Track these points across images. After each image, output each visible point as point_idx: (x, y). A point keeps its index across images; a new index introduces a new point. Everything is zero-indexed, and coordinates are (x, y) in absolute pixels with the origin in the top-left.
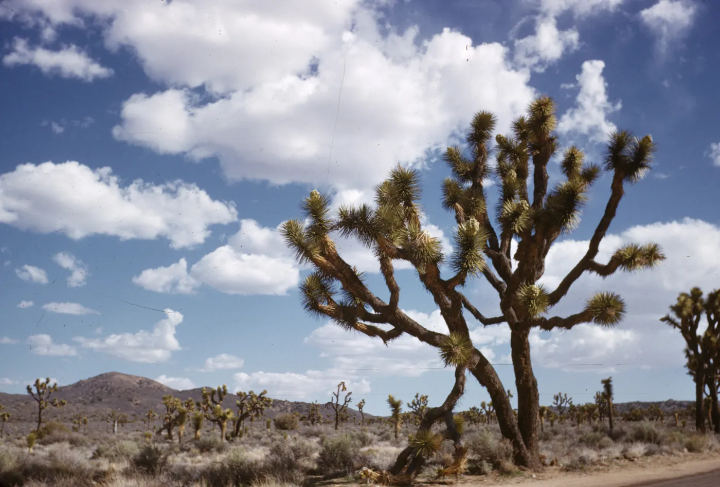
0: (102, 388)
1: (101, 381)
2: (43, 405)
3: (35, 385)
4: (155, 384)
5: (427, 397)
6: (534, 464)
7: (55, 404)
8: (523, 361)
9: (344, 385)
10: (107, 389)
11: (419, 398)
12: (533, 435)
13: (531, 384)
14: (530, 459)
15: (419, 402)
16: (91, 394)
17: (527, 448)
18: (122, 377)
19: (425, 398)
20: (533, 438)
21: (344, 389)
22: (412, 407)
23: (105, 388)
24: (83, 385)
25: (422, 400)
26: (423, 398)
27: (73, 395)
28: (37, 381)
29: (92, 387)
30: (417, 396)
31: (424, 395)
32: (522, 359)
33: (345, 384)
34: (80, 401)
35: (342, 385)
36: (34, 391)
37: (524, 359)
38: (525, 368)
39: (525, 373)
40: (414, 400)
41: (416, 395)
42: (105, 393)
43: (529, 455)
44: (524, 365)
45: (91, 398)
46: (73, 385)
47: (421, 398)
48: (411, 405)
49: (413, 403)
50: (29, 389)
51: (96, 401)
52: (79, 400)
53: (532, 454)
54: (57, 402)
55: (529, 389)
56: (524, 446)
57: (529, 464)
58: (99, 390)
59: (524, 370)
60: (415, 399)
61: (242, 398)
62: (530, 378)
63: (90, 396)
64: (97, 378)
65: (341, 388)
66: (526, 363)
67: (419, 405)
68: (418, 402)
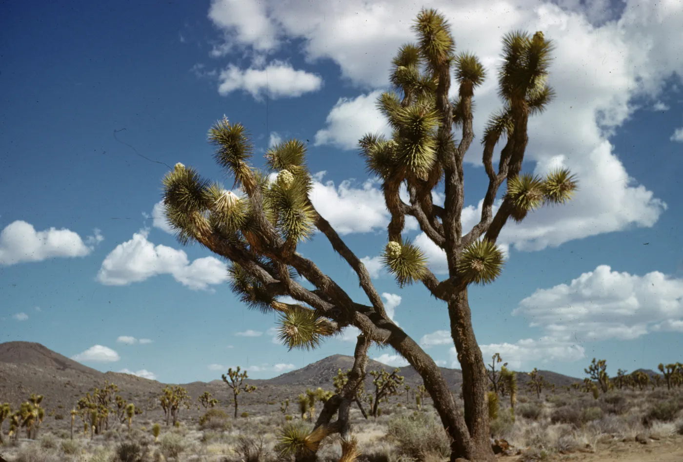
0: (329, 369)
1: (327, 363)
2: (237, 391)
3: (228, 374)
4: (375, 363)
5: (604, 362)
6: (478, 455)
7: (246, 390)
8: (461, 332)
9: (498, 356)
10: (333, 371)
11: (596, 363)
12: (479, 420)
13: (473, 359)
14: (474, 449)
15: (597, 367)
16: (320, 376)
17: (472, 436)
18: (345, 358)
19: (603, 363)
20: (478, 423)
21: (500, 360)
22: (590, 373)
23: (331, 370)
24: (312, 368)
25: (600, 365)
26: (601, 363)
27: (305, 377)
28: (230, 370)
29: (320, 370)
30: (594, 361)
31: (602, 359)
32: (459, 329)
33: (500, 355)
34: (311, 383)
35: (497, 356)
36: (229, 379)
37: (461, 329)
38: (463, 340)
39: (464, 346)
40: (591, 366)
41: (592, 360)
42: (332, 374)
43: (472, 444)
44: (463, 337)
45: (320, 379)
46: (304, 368)
47: (598, 363)
48: (589, 370)
49: (591, 369)
50: (224, 378)
51: (324, 381)
52: (310, 381)
53: (477, 443)
54: (248, 387)
55: (471, 364)
56: (468, 434)
57: (472, 456)
58: (326, 371)
59: (462, 343)
60: (592, 364)
61: (376, 377)
62: (472, 351)
63: (320, 378)
64: (323, 361)
65: (496, 359)
66: (464, 334)
67: (598, 370)
68: (595, 367)
